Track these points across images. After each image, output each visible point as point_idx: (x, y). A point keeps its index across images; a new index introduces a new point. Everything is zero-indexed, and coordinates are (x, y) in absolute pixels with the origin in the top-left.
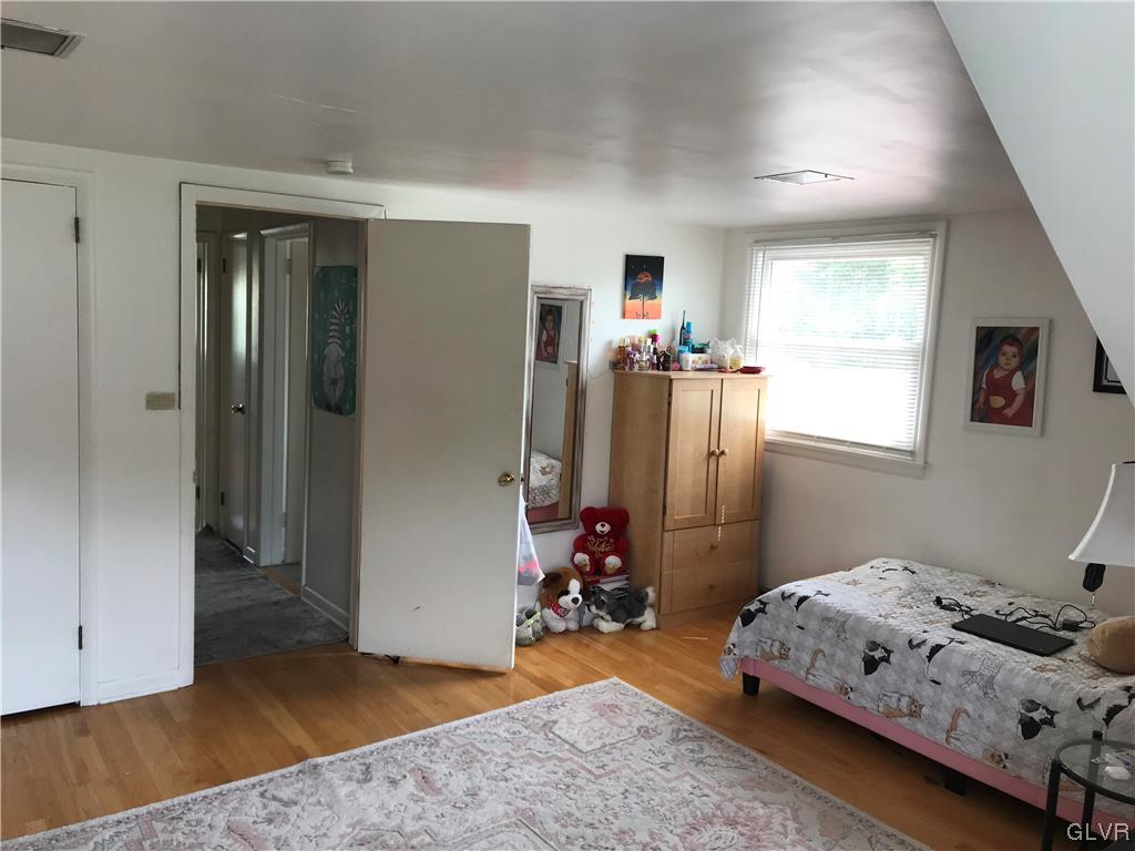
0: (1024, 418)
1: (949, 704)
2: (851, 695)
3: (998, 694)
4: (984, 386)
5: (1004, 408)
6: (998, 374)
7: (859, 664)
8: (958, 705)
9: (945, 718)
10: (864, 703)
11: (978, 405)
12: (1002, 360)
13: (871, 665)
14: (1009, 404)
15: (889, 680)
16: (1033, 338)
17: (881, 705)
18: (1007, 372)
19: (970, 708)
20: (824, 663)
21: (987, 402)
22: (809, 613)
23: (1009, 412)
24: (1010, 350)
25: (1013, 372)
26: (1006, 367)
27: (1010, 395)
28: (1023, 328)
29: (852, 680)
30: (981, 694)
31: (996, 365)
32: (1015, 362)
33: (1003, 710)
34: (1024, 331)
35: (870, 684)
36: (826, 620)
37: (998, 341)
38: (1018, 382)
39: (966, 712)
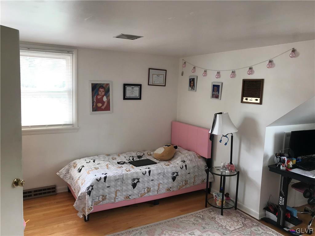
0: (108, 108)
1: (157, 184)
2: (130, 197)
3: (166, 175)
4: (95, 101)
5: (102, 106)
6: (99, 97)
7: (131, 187)
8: (158, 183)
9: (156, 188)
10: (134, 197)
11: (94, 106)
12: (100, 93)
13: (134, 186)
14: (103, 105)
15: (140, 187)
16: (108, 86)
17: (139, 195)
18: (101, 96)
19: (161, 182)
20: (120, 193)
21: (96, 105)
22: (110, 181)
23: (103, 107)
24: (102, 90)
25: (103, 96)
26: (101, 95)
27: (103, 103)
28: (105, 84)
29: (130, 193)
30: (163, 177)
31: (98, 94)
32: (103, 93)
33: (168, 178)
34: (105, 85)
35: (136, 191)
36: (117, 180)
37: (98, 88)
38: (105, 99)
39: (161, 183)
